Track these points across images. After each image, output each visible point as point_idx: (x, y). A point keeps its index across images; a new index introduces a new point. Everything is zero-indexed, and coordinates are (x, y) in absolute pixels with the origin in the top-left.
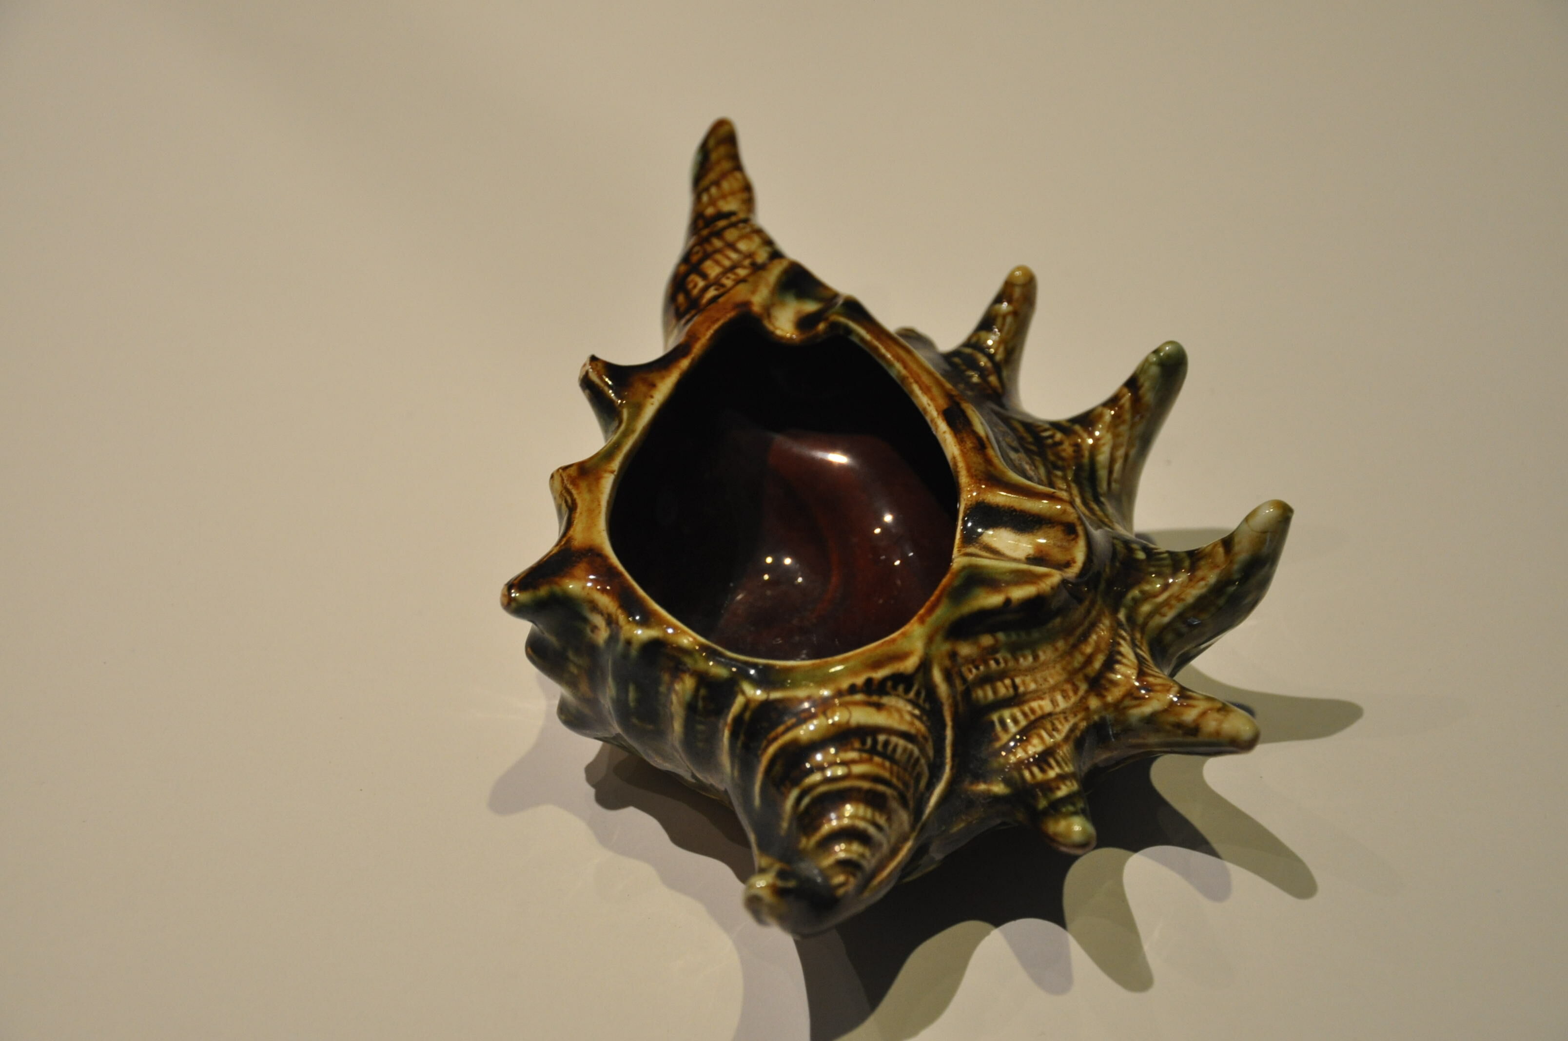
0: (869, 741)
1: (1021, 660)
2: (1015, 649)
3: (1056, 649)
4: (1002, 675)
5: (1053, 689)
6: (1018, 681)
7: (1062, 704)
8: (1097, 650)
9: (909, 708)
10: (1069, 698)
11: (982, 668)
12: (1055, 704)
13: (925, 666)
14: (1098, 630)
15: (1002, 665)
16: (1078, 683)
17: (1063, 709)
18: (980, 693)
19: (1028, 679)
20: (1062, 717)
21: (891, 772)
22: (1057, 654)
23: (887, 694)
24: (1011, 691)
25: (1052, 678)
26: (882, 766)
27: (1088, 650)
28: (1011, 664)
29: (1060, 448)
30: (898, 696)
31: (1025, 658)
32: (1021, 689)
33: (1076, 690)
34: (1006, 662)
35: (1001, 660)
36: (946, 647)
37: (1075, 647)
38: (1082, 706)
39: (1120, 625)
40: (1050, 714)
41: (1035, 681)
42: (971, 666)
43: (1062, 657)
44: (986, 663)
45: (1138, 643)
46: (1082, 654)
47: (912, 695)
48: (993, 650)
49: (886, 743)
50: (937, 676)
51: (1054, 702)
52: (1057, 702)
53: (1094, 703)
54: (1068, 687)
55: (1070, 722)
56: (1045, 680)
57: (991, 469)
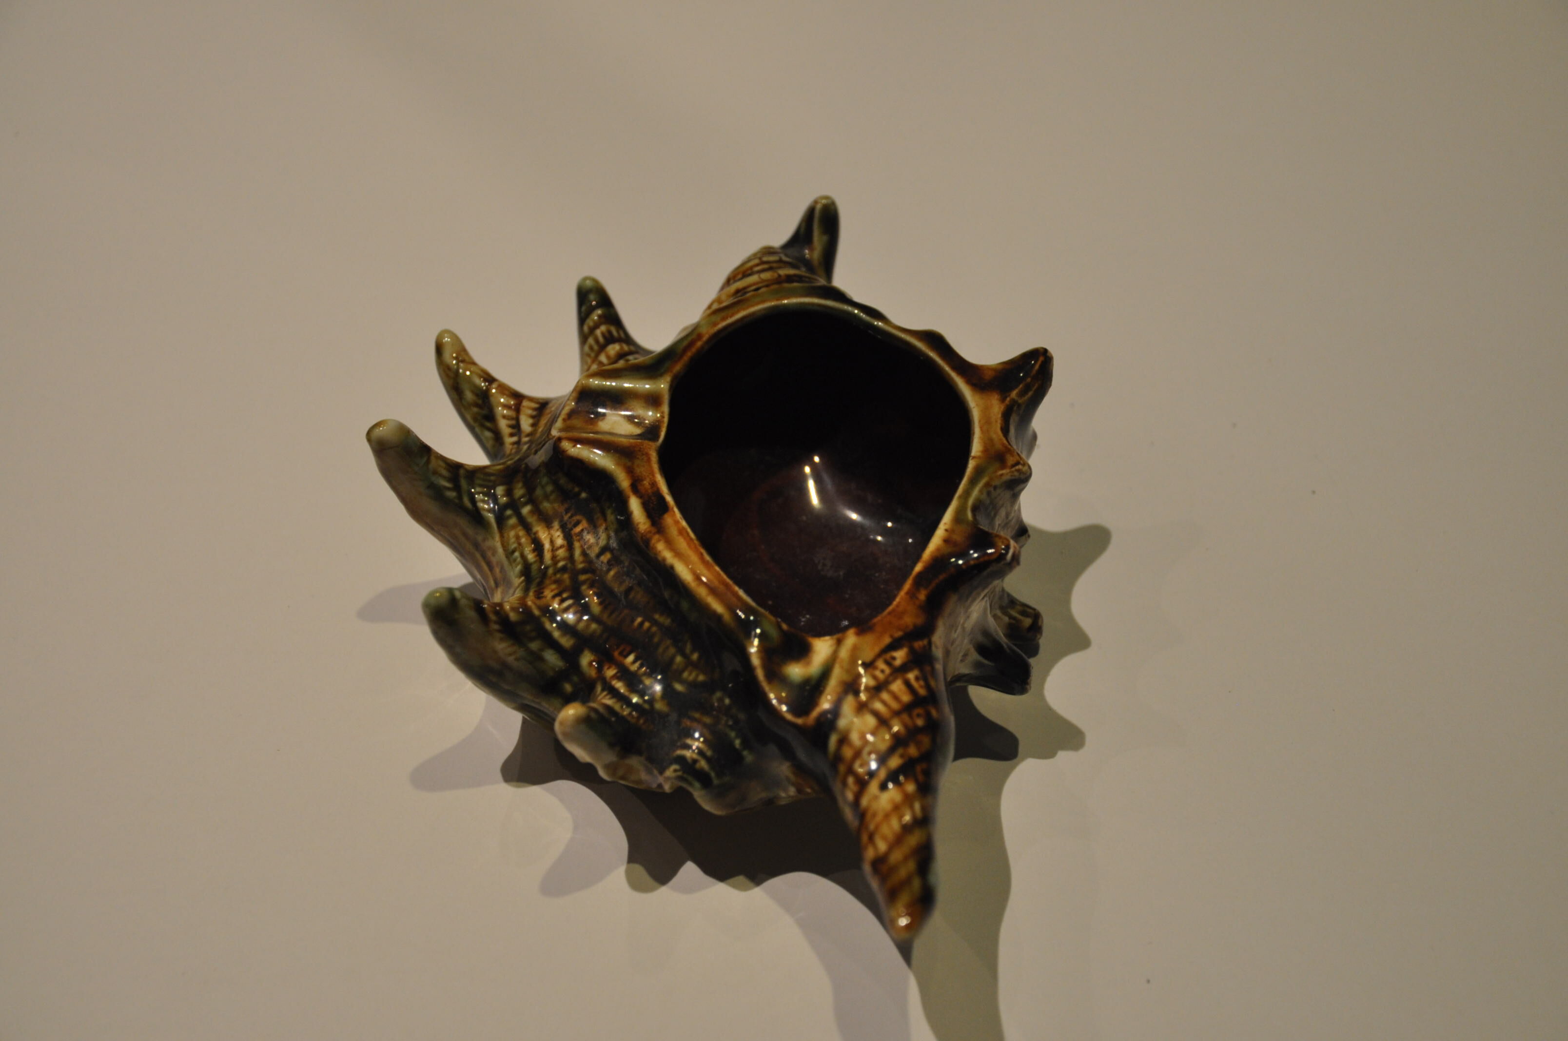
57: (629, 464)
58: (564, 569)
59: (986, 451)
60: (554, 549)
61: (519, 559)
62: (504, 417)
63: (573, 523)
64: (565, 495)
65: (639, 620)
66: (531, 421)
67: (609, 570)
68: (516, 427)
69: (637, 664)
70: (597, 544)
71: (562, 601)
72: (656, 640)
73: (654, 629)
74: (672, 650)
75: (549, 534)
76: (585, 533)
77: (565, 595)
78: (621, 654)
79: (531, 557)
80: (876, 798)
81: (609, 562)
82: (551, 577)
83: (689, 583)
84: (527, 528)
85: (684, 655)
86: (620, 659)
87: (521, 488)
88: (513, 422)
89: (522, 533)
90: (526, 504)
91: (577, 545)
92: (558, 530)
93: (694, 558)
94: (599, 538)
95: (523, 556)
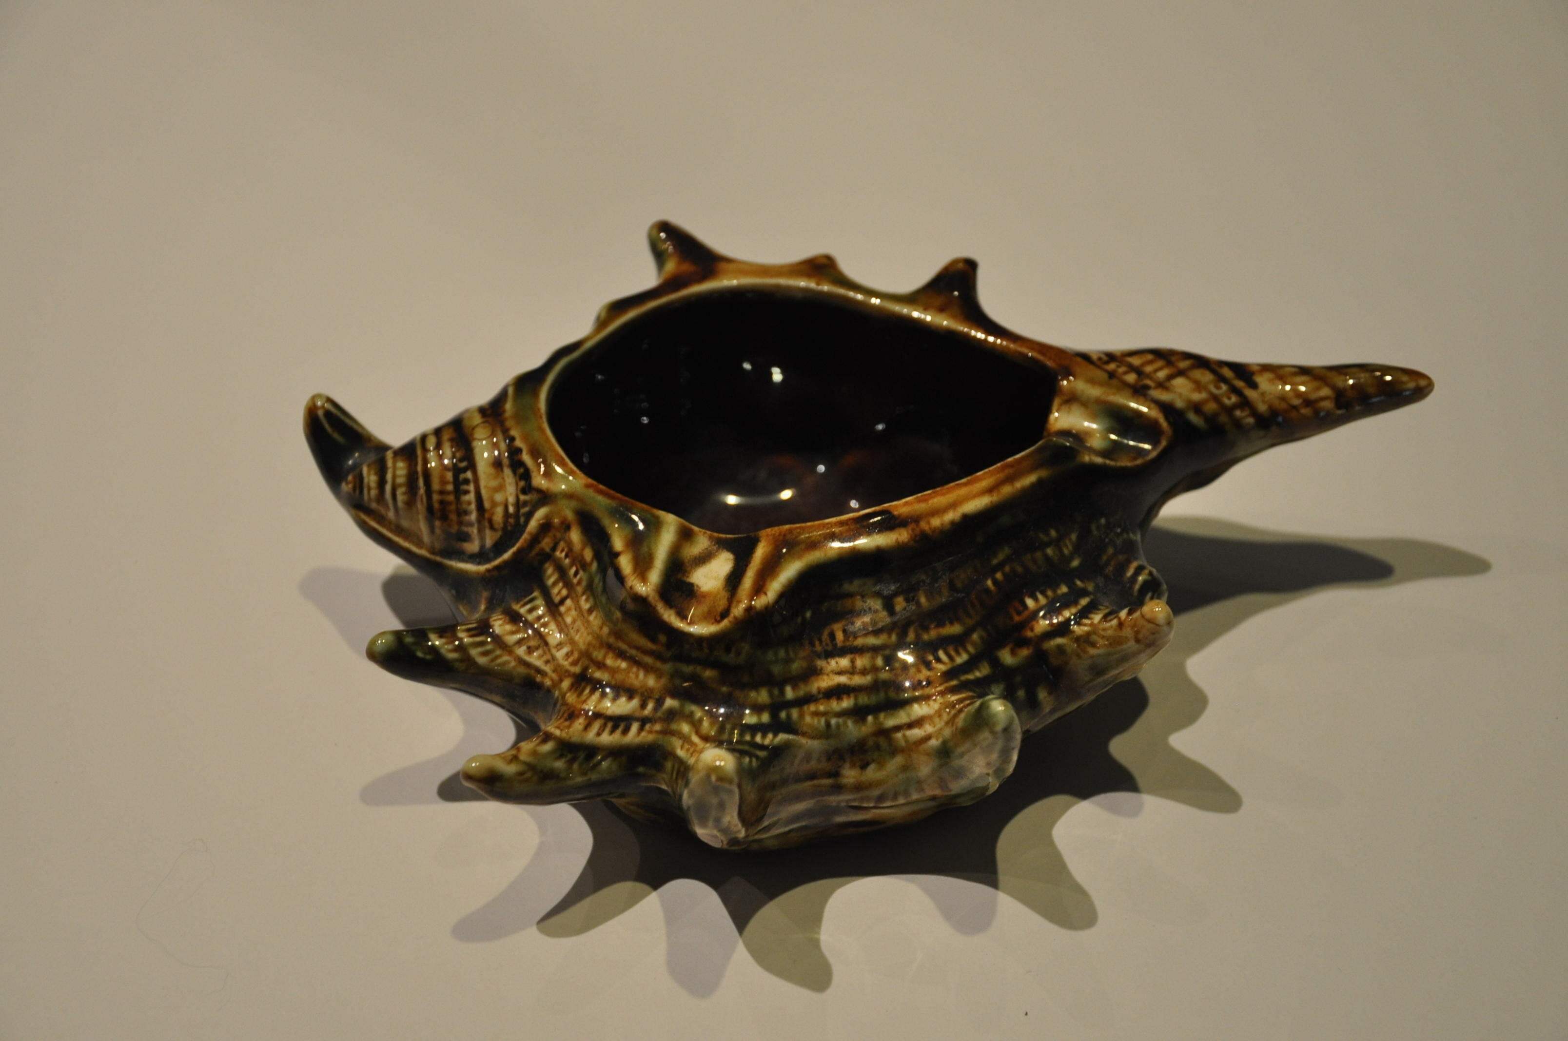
0: (464, 464)
1: (584, 598)
2: (590, 588)
3: (601, 628)
4: (568, 585)
5: (572, 642)
6: (568, 602)
7: (560, 654)
8: (613, 671)
9: (511, 500)
10: (567, 660)
11: (567, 561)
12: (559, 647)
13: (545, 498)
14: (635, 669)
15: (575, 581)
16: (580, 663)
17: (555, 656)
18: (550, 571)
19: (573, 613)
20: (548, 657)
21: (442, 492)
22: (598, 631)
23: (514, 472)
24: (557, 599)
25: (580, 637)
26: (443, 482)
27: (609, 662)
28: (579, 589)
29: (922, 667)
30: (517, 484)
31: (587, 600)
32: (562, 609)
33: (574, 663)
34: (579, 583)
35: (578, 577)
36: (570, 515)
37: (610, 647)
38: (563, 673)
39: (659, 702)
40: (546, 644)
41: (574, 621)
42: (566, 550)
43: (598, 637)
44: (572, 564)
45: (648, 727)
46: (605, 657)
47: (522, 497)
48: (584, 566)
49: (467, 482)
50: (541, 513)
51: (560, 645)
52: (561, 648)
53: (566, 684)
54: (576, 655)
55: (546, 666)
56: (578, 631)
57: (803, 546)
58: (889, 660)
60: (852, 671)
61: (841, 720)
62: (599, 734)
63: (828, 641)
64: (795, 639)
65: (989, 583)
66: (623, 700)
67: (918, 604)
68: (619, 722)
69: (1040, 597)
70: (876, 611)
71: (938, 660)
72: (1020, 570)
73: (1007, 569)
74: (1039, 555)
75: (828, 675)
76: (851, 628)
77: (931, 658)
78: (1019, 613)
79: (846, 703)
80: (1263, 394)
81: (907, 600)
82: (896, 675)
83: (991, 502)
84: (807, 700)
85: (1047, 545)
86: (1026, 613)
87: (758, 694)
88: (610, 725)
89: (812, 707)
90: (782, 693)
91: (860, 642)
92: (828, 663)
93: (963, 491)
94: (870, 609)
95: (840, 714)
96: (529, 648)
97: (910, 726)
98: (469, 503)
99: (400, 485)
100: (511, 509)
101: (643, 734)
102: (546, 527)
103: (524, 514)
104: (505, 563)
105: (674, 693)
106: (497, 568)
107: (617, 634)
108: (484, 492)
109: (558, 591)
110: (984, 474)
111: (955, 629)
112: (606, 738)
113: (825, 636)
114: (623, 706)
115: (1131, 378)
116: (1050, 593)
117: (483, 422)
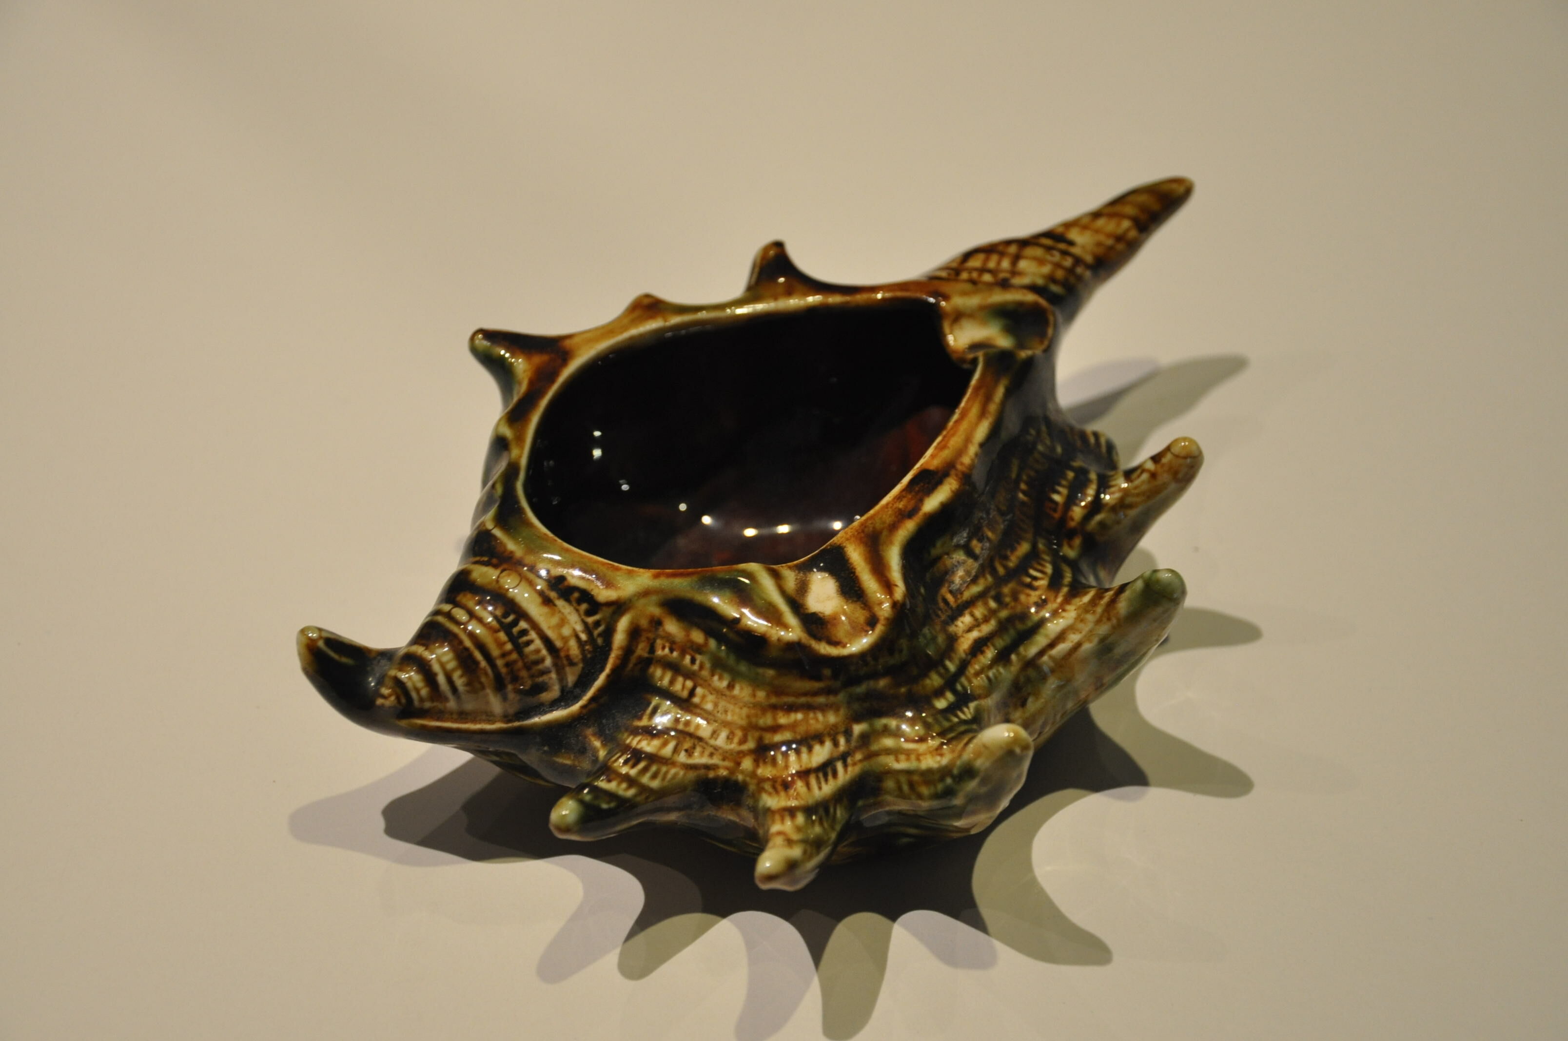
0: (511, 618)
1: (716, 678)
2: (718, 665)
3: (754, 696)
4: (688, 675)
5: (725, 724)
6: (699, 691)
7: (721, 740)
8: (792, 727)
9: (579, 627)
10: (731, 743)
11: (675, 654)
12: (714, 736)
13: (619, 607)
14: (811, 715)
15: (696, 667)
16: (750, 738)
17: (717, 746)
18: (658, 672)
19: (711, 698)
20: (709, 750)
21: (504, 655)
22: (752, 700)
23: (568, 600)
24: (685, 694)
25: (733, 715)
26: (501, 645)
27: (783, 720)
28: (705, 673)
29: (1028, 591)
30: (577, 610)
31: (721, 678)
32: (696, 700)
33: (743, 741)
34: (701, 667)
35: (698, 662)
36: (656, 611)
37: (774, 708)
38: (737, 758)
39: (848, 733)
40: (700, 739)
41: (716, 705)
42: (667, 645)
43: (755, 705)
44: (683, 653)
45: (849, 760)
46: (775, 718)
47: (590, 620)
48: (698, 649)
49: (524, 632)
50: (623, 624)
51: (714, 734)
52: (718, 735)
53: (747, 764)
54: (739, 734)
55: (712, 759)
56: (726, 712)
57: (885, 533)
58: (998, 598)
59: (652, 317)
60: (977, 624)
61: (994, 670)
62: (820, 788)
63: (946, 608)
64: (927, 619)
65: (1021, 496)
66: (817, 748)
67: (989, 539)
68: (826, 769)
69: (1061, 489)
70: (964, 562)
71: (1035, 578)
72: (1032, 473)
73: (1025, 477)
74: (1036, 455)
75: (963, 637)
76: (954, 587)
77: (1028, 580)
78: (1055, 510)
79: (990, 654)
80: (1083, 247)
81: (980, 540)
82: (1012, 608)
83: (990, 424)
84: (963, 666)
86: (1060, 508)
87: (930, 679)
88: (821, 775)
89: (971, 670)
90: (946, 669)
91: (967, 595)
92: (956, 626)
93: (964, 426)
94: (958, 562)
95: (990, 667)
96: (686, 751)
97: (1052, 645)
98: (538, 651)
99: (454, 670)
100: (583, 637)
101: (850, 769)
102: (634, 633)
103: (600, 635)
104: (601, 691)
105: (858, 719)
106: (593, 699)
107: (777, 691)
108: (550, 634)
109: (681, 686)
110: (967, 402)
111: (1024, 548)
112: (828, 788)
113: (942, 605)
114: (821, 753)
115: (987, 278)
116: (1064, 482)
117: (502, 572)
